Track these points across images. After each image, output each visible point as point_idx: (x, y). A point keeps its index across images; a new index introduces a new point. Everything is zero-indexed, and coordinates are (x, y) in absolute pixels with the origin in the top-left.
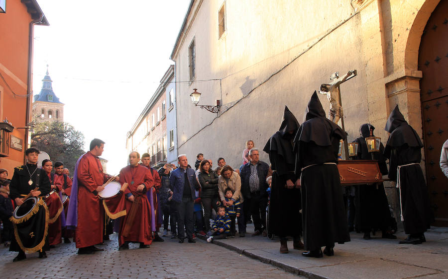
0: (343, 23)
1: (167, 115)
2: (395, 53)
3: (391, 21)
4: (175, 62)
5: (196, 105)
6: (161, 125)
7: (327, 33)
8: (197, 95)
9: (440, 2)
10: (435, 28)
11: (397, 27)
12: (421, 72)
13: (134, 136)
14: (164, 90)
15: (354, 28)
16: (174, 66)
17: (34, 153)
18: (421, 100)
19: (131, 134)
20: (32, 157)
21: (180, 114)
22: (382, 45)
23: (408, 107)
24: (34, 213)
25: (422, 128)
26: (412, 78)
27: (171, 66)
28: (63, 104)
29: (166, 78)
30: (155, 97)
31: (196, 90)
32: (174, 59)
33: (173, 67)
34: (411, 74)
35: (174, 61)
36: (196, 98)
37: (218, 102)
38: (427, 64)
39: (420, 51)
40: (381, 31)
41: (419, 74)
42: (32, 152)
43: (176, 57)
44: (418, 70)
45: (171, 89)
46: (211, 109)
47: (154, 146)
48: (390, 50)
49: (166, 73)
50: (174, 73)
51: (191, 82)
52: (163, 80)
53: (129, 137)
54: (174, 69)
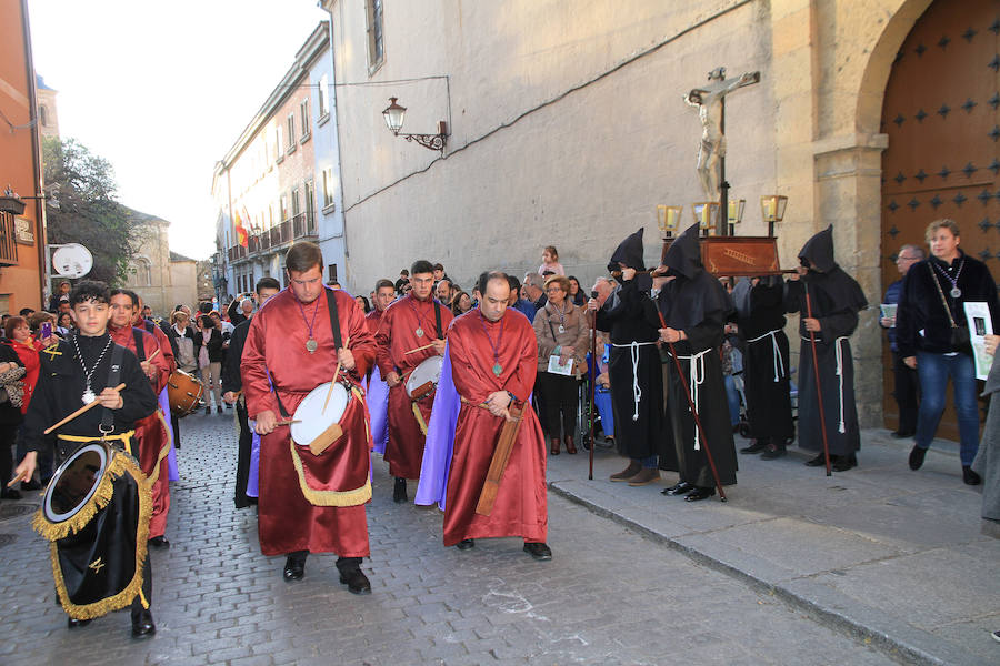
0: (731, 9)
1: (314, 134)
2: (837, 94)
3: (833, 27)
4: (331, 13)
5: (396, 134)
6: (299, 155)
7: (695, 24)
8: (396, 111)
9: (932, 3)
10: (920, 51)
11: (846, 41)
12: (885, 137)
13: (232, 170)
14: (305, 74)
15: (754, 25)
16: (328, 22)
18: (882, 191)
19: (227, 168)
21: (348, 135)
22: (812, 73)
23: (857, 206)
25: (881, 246)
26: (867, 149)
27: (322, 22)
28: (54, 92)
29: (309, 49)
31: (394, 100)
32: (327, 7)
33: (325, 26)
34: (868, 142)
35: (327, 10)
37: (443, 124)
38: (900, 121)
39: (886, 93)
40: (811, 44)
41: (882, 141)
43: (333, 2)
44: (881, 132)
45: (321, 74)
46: (428, 143)
47: (284, 199)
48: (827, 87)
49: (309, 40)
50: (327, 40)
51: (372, 69)
52: (302, 52)
53: (220, 174)
54: (328, 30)
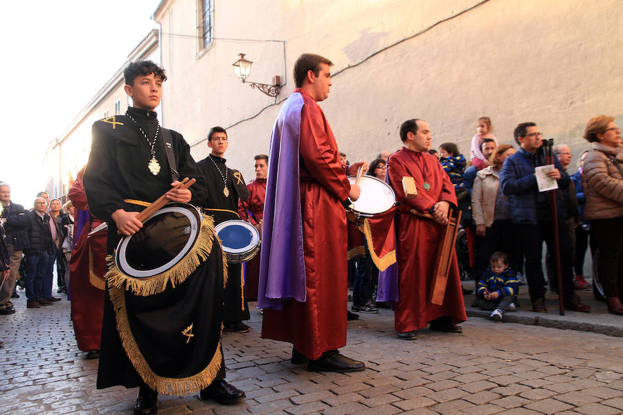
4: (160, 24)
5: (244, 82)
8: (246, 64)
13: (63, 144)
16: (158, 30)
17: (151, 77)
19: (59, 144)
20: (146, 89)
24: (200, 258)
27: (152, 31)
29: (140, 50)
30: (113, 82)
31: (243, 55)
32: (158, 19)
33: (156, 33)
35: (157, 22)
36: (243, 70)
37: (278, 78)
42: (145, 74)
43: (163, 16)
46: (266, 90)
49: (141, 43)
50: (157, 42)
51: (201, 53)
52: (133, 54)
53: (54, 148)
54: (157, 36)
